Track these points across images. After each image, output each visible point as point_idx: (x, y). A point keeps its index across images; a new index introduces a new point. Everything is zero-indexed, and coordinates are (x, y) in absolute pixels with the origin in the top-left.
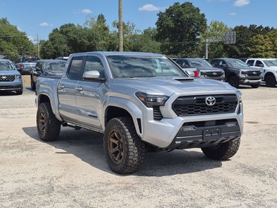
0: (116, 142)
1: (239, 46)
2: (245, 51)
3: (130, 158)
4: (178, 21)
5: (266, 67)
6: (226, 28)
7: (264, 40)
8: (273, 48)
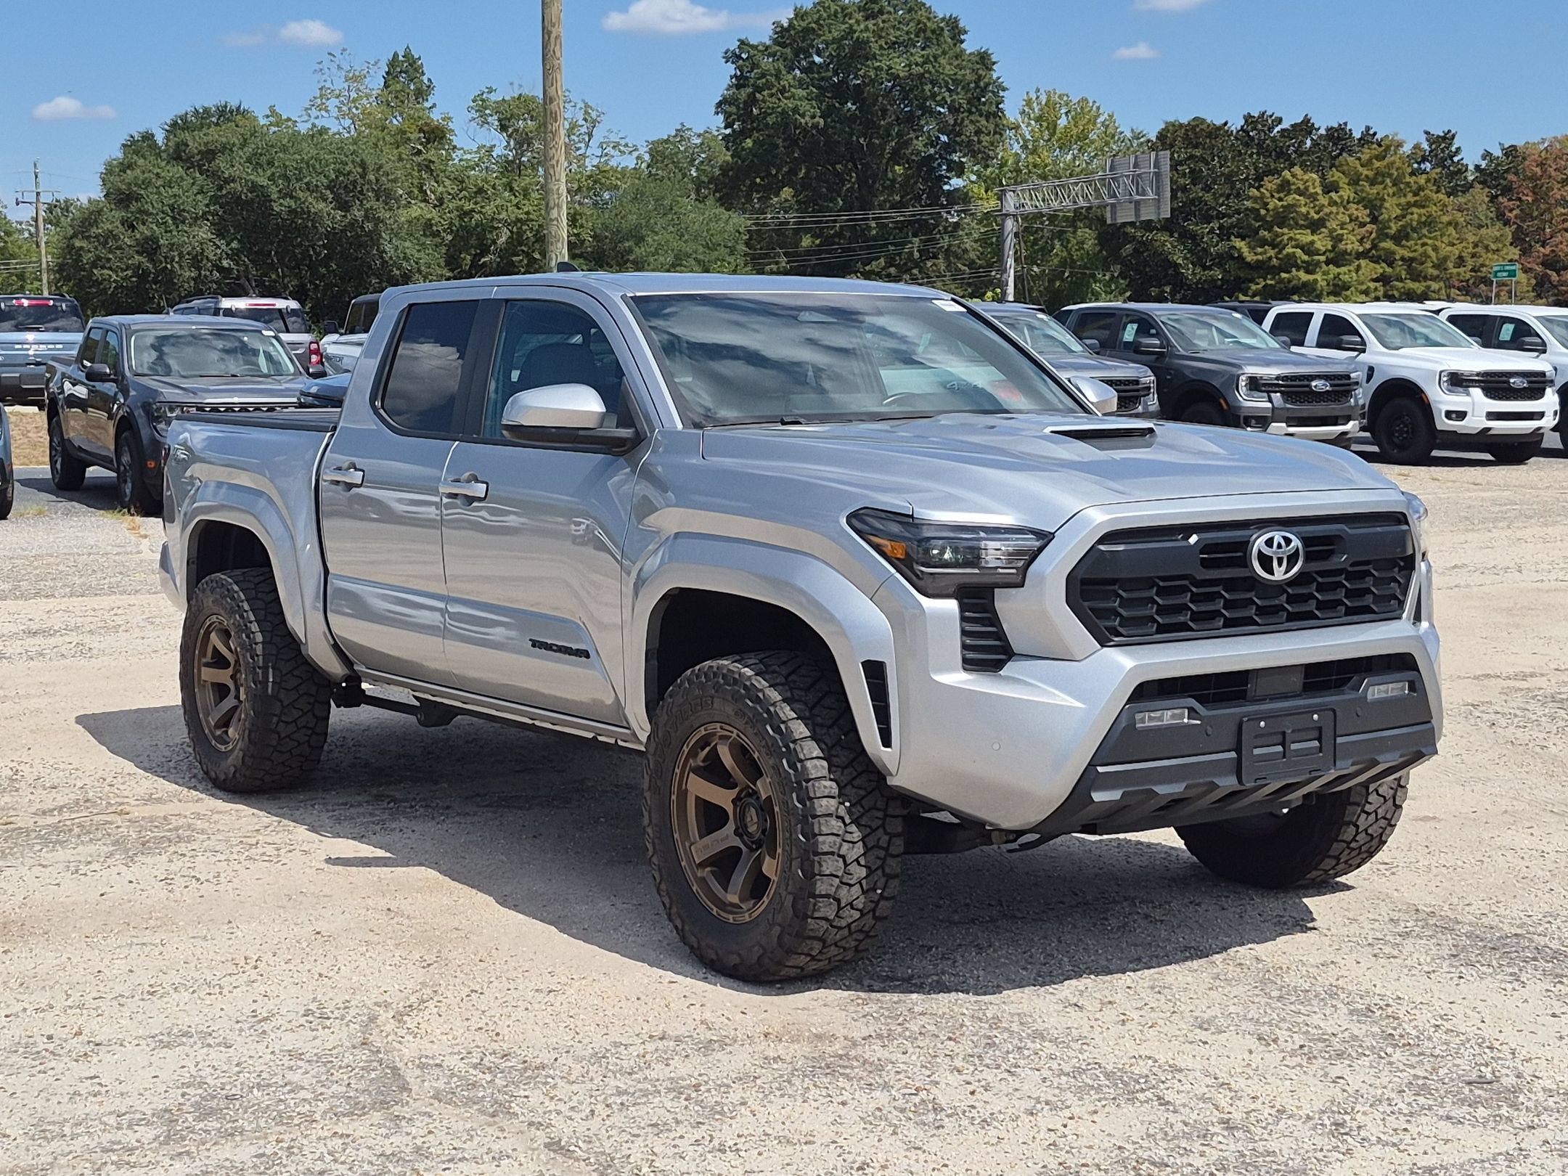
0: (723, 798)
1: (1185, 236)
2: (1221, 259)
3: (822, 887)
4: (841, 91)
5: (1376, 354)
6: (1110, 134)
7: (1323, 200)
8: (1374, 246)
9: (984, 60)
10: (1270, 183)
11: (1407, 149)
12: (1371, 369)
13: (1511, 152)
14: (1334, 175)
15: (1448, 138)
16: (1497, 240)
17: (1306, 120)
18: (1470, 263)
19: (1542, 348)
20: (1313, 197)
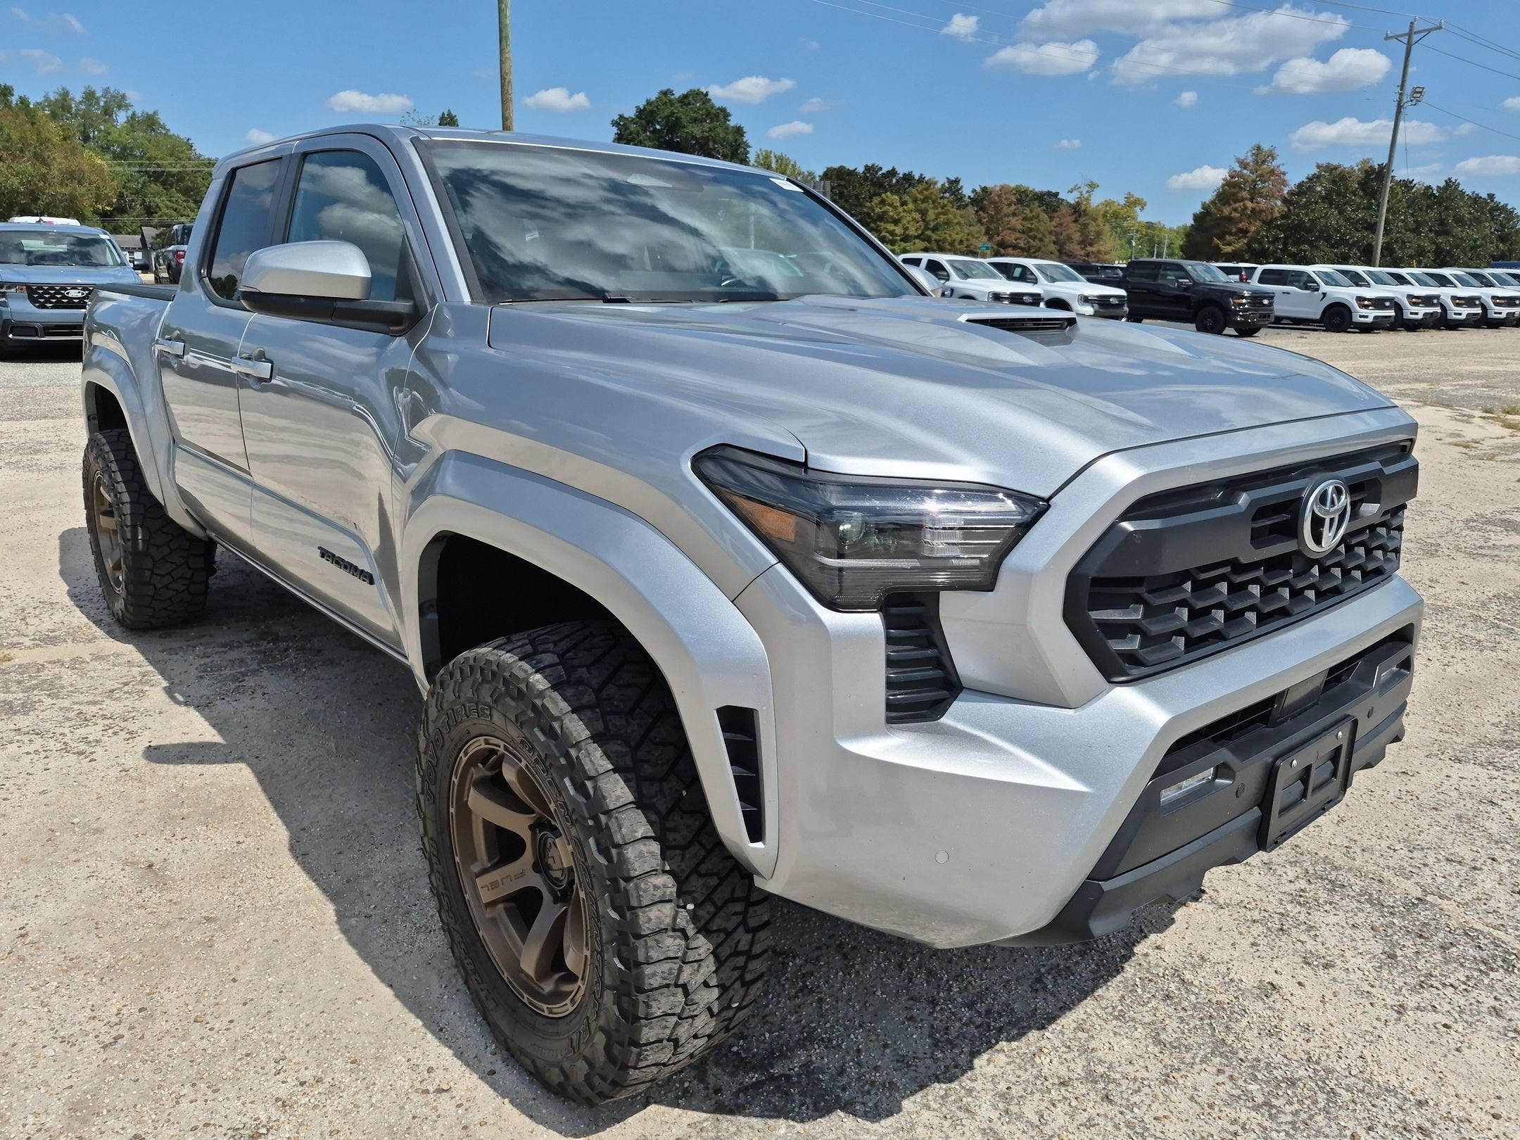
5: (955, 282)
7: (900, 209)
8: (923, 233)
9: (739, 131)
10: (876, 200)
11: (939, 185)
12: (952, 290)
13: (984, 189)
14: (906, 198)
15: (957, 181)
16: (978, 232)
17: (894, 169)
18: (965, 243)
19: (1035, 281)
20: (895, 208)
